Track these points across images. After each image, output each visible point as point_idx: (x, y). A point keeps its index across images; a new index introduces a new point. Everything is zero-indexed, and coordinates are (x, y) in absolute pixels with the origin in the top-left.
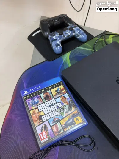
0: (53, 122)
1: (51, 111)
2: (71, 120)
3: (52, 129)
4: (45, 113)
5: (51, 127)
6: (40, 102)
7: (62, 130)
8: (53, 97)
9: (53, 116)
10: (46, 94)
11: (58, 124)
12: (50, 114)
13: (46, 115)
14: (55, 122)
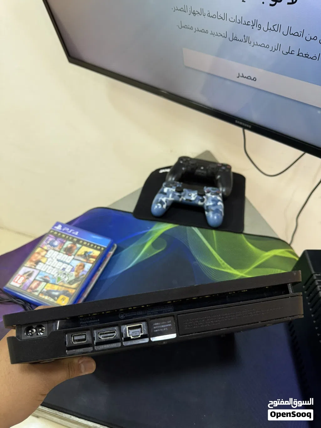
0: (42, 278)
1: (54, 266)
2: (57, 294)
3: (32, 282)
4: (47, 263)
5: (35, 280)
6: (57, 249)
7: (39, 292)
8: (74, 255)
9: (49, 272)
10: (73, 245)
11: (43, 284)
12: (50, 267)
13: (45, 265)
14: (43, 279)
